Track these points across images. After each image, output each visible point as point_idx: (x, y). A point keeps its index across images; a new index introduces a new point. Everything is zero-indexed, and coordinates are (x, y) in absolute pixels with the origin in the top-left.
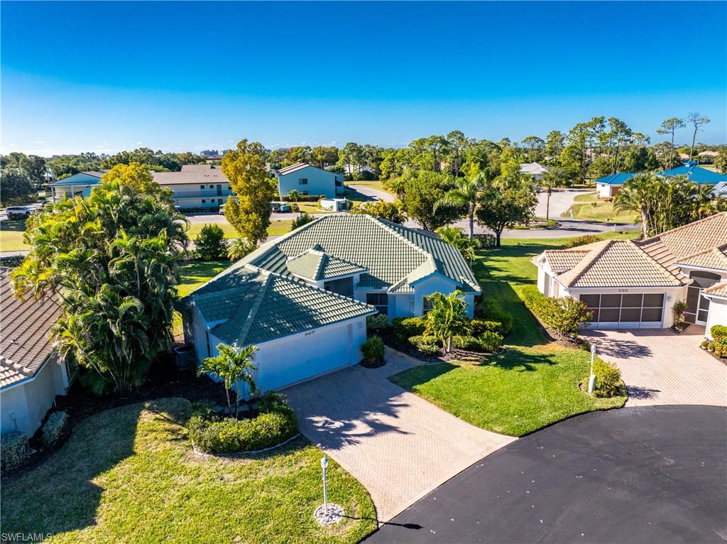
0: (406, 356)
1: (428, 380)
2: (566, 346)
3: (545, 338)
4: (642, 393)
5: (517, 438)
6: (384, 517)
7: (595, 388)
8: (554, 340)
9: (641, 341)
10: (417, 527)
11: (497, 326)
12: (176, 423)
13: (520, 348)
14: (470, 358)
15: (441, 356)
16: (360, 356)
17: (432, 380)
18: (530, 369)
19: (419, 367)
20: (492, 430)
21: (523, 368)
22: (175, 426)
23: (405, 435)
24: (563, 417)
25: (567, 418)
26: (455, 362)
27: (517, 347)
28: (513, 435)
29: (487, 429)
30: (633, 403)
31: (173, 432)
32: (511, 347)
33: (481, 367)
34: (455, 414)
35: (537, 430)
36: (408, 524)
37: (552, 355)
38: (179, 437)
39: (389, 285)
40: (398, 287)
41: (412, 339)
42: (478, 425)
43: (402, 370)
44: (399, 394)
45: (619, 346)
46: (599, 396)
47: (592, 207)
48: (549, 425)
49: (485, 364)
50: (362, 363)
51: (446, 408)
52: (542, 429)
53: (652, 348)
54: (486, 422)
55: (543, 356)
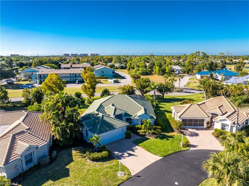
0: (136, 136)
1: (142, 142)
2: (178, 133)
3: (173, 131)
4: (194, 146)
6: (133, 174)
7: (183, 145)
8: (175, 131)
9: (197, 132)
10: (140, 176)
11: (160, 128)
12: (82, 153)
13: (166, 134)
14: (153, 136)
15: (146, 136)
16: (125, 136)
17: (143, 142)
18: (168, 140)
19: (140, 139)
20: (157, 155)
21: (166, 139)
22: (81, 154)
23: (137, 157)
24: (174, 152)
25: (175, 152)
26: (149, 137)
27: (165, 133)
28: (162, 157)
29: (156, 155)
30: (192, 149)
31: (82, 155)
32: (163, 133)
33: (156, 139)
34: (149, 151)
35: (168, 155)
36: (138, 176)
37: (174, 136)
38: (83, 157)
39: (132, 116)
40: (134, 117)
41: (138, 131)
42: (154, 154)
43: (135, 140)
44: (135, 146)
45: (191, 133)
46: (183, 147)
47: (194, 83)
48: (171, 154)
49: (157, 138)
50: (126, 138)
51: (146, 150)
52: (169, 155)
53: (200, 134)
54: (156, 153)
55: (172, 136)
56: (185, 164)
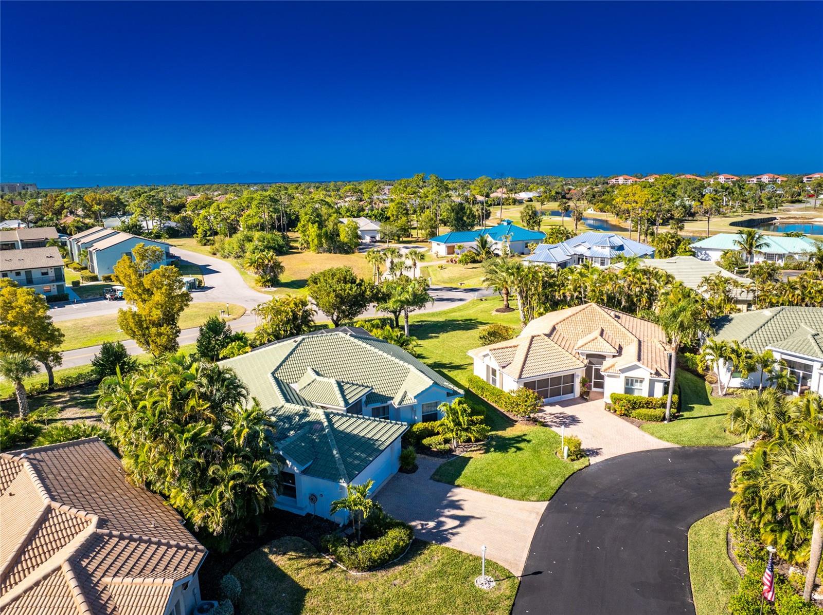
0: (426, 457)
1: (460, 474)
2: (526, 424)
3: (511, 423)
4: (594, 452)
5: (548, 502)
6: (518, 572)
7: (569, 456)
8: (516, 421)
9: (569, 411)
10: (540, 573)
11: (481, 419)
12: (311, 557)
13: (500, 433)
14: (473, 449)
15: (453, 451)
16: (397, 466)
17: (463, 473)
18: (519, 449)
19: (445, 464)
20: (530, 501)
21: (514, 449)
22: (312, 560)
23: (479, 520)
24: (563, 480)
25: (565, 481)
26: (467, 455)
27: (497, 432)
28: (544, 501)
29: (527, 501)
30: (594, 460)
31: (319, 564)
32: (494, 433)
33: (487, 455)
34: (499, 495)
35: (555, 493)
36: (532, 573)
37: (524, 435)
38: (327, 567)
39: (392, 398)
40: (402, 400)
41: (426, 441)
42: (520, 499)
43: (434, 470)
44: (450, 491)
45: (558, 418)
46: (573, 460)
47: (439, 269)
48: (559, 488)
49: (487, 451)
50: (401, 470)
51: (490, 492)
52: (557, 491)
53: (579, 416)
54: (523, 496)
55: (519, 437)
56: (614, 506)
